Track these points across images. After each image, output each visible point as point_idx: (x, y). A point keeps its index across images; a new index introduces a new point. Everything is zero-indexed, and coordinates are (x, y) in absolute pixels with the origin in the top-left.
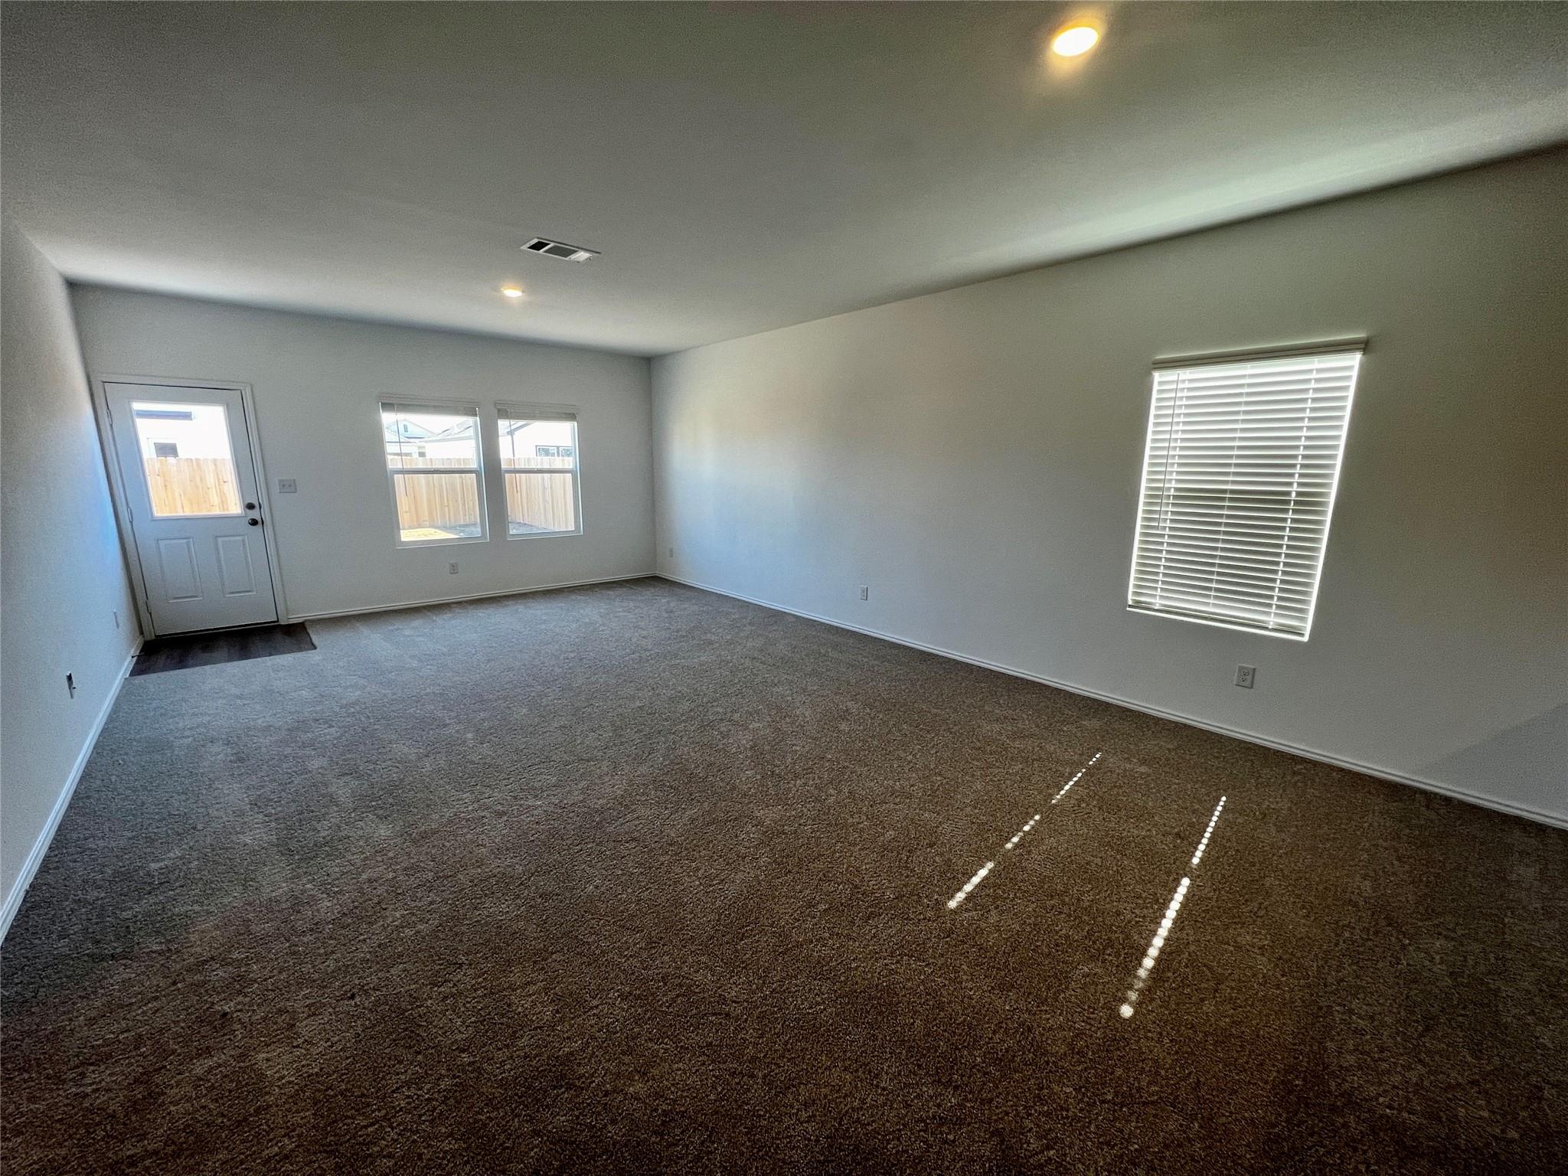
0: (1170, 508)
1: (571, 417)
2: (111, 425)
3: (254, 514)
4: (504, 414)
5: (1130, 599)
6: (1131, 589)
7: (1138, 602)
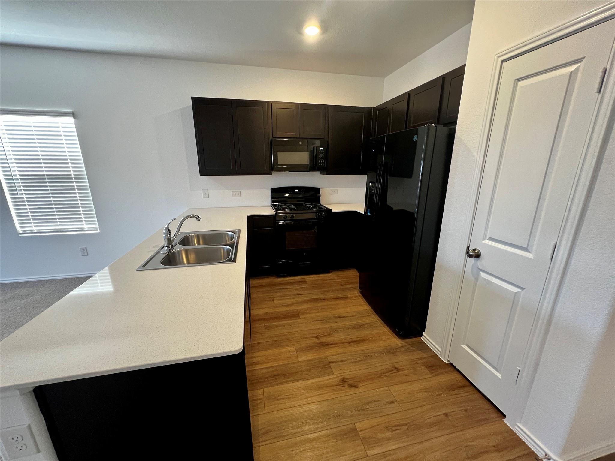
0: (21, 184)
5: (20, 230)
6: (17, 226)
7: (25, 231)
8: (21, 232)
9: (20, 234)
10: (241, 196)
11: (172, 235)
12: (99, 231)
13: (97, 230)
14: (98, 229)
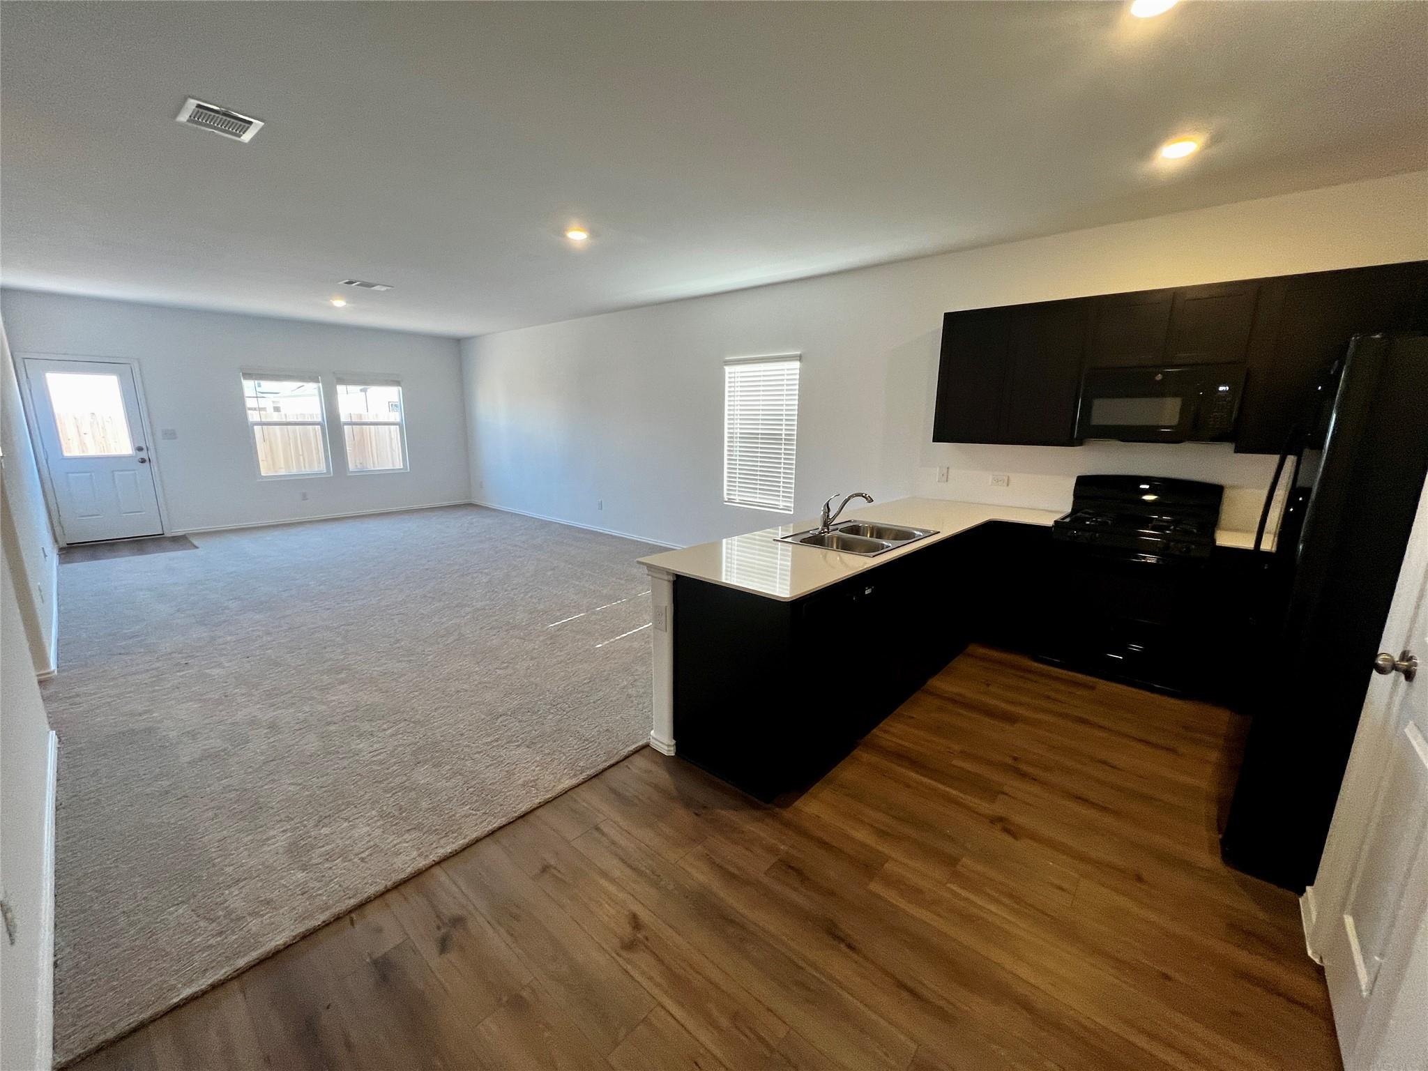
0: (738, 444)
1: (397, 383)
2: (30, 390)
3: (143, 455)
4: (342, 381)
5: (726, 499)
6: (725, 492)
7: (729, 499)
8: (727, 500)
9: (726, 502)
10: (1008, 485)
11: (831, 515)
12: (792, 513)
13: (791, 511)
14: (792, 509)
